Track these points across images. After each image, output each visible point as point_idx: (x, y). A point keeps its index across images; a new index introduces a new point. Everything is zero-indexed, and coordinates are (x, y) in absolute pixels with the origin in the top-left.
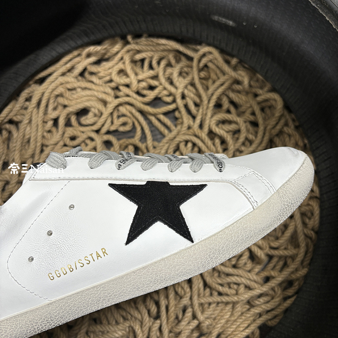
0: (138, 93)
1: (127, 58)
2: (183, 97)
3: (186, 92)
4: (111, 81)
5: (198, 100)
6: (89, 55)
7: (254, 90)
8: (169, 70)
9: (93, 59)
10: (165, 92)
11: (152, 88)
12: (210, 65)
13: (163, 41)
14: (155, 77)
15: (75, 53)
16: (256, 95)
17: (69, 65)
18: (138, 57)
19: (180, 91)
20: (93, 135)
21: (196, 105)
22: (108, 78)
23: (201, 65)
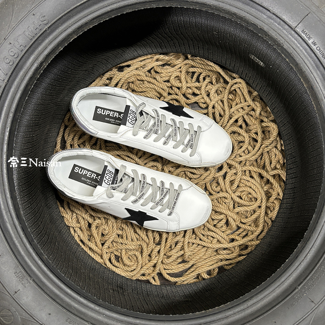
0: (184, 95)
1: (184, 70)
2: (213, 107)
3: (216, 105)
4: (168, 81)
5: (222, 113)
6: (157, 60)
7: (262, 118)
8: (210, 86)
9: (160, 63)
10: (202, 101)
11: (195, 94)
12: (238, 90)
13: (212, 64)
14: (199, 88)
15: (149, 56)
16: (262, 121)
17: (142, 63)
18: (192, 70)
19: (213, 103)
21: (220, 115)
22: (167, 79)
23: (233, 88)
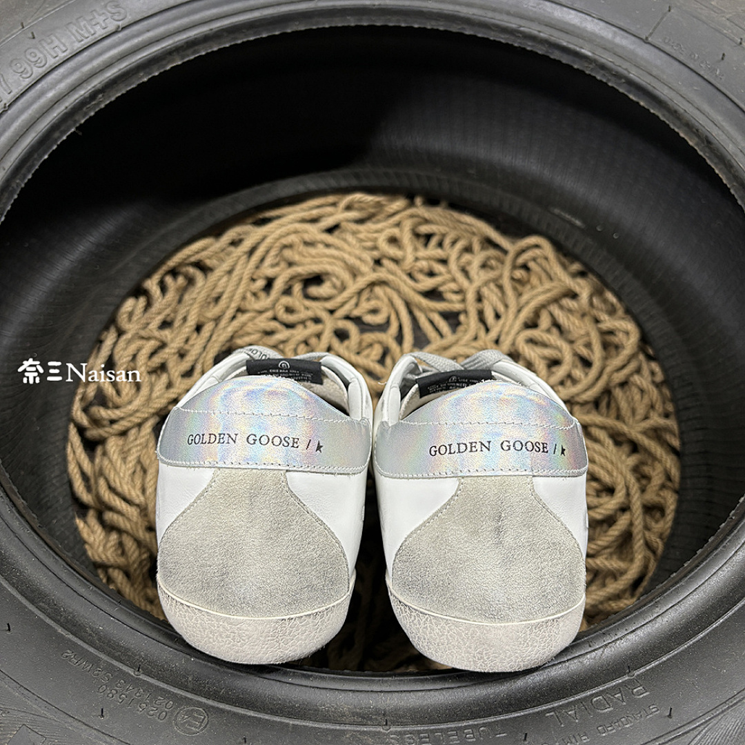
0: (410, 275)
1: (408, 225)
2: (479, 299)
3: (485, 291)
4: (375, 248)
5: (501, 309)
6: (349, 208)
7: (595, 312)
8: (467, 257)
9: (353, 214)
10: (453, 286)
11: (431, 274)
12: (532, 265)
13: (468, 219)
14: (444, 262)
15: (331, 199)
16: (597, 321)
17: (315, 212)
18: (424, 229)
19: (477, 284)
20: (324, 315)
21: (498, 316)
22: (369, 244)
23: (521, 260)
